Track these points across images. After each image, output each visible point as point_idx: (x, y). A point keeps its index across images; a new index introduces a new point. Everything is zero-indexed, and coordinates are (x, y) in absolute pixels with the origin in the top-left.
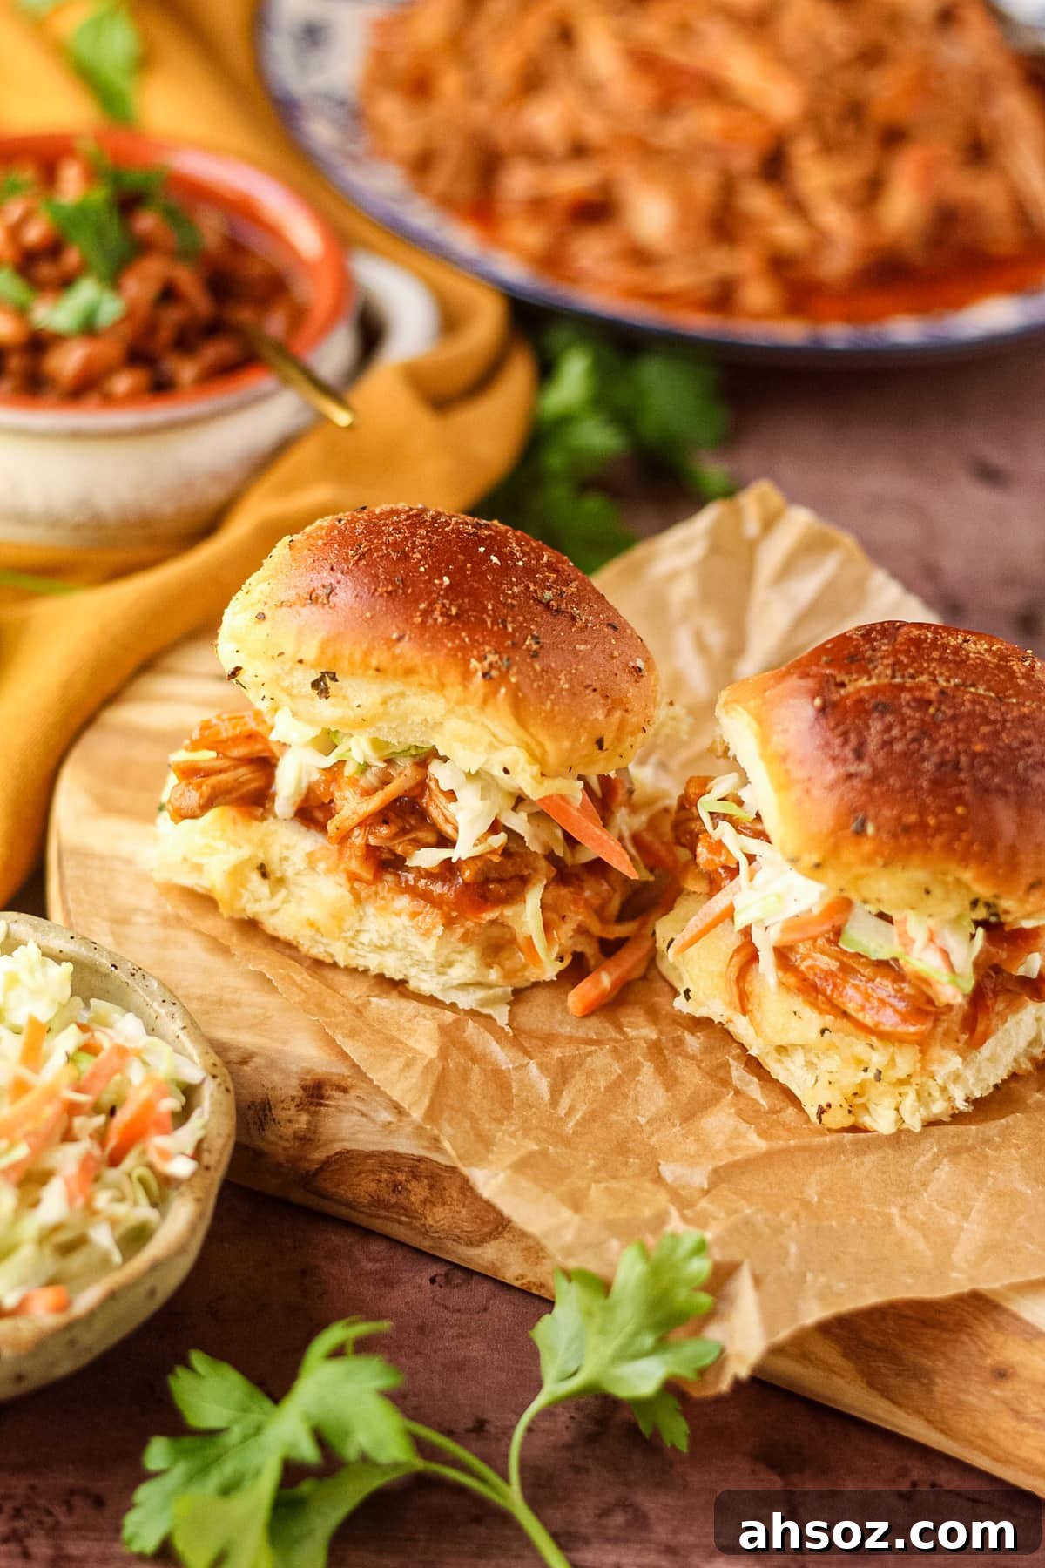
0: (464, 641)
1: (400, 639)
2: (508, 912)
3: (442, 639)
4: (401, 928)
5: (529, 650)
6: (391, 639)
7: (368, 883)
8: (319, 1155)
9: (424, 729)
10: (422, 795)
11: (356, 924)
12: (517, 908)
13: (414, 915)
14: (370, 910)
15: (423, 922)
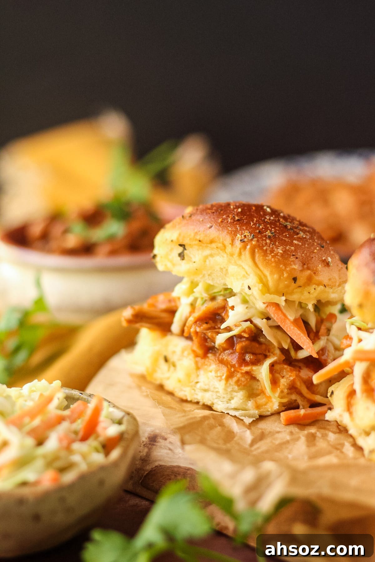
0: (237, 228)
1: (211, 227)
2: (254, 368)
3: (228, 227)
4: (212, 379)
6: (207, 228)
7: (201, 358)
8: (149, 468)
9: (222, 275)
10: (223, 312)
11: (196, 379)
12: (259, 367)
13: (217, 371)
14: (202, 372)
15: (219, 374)
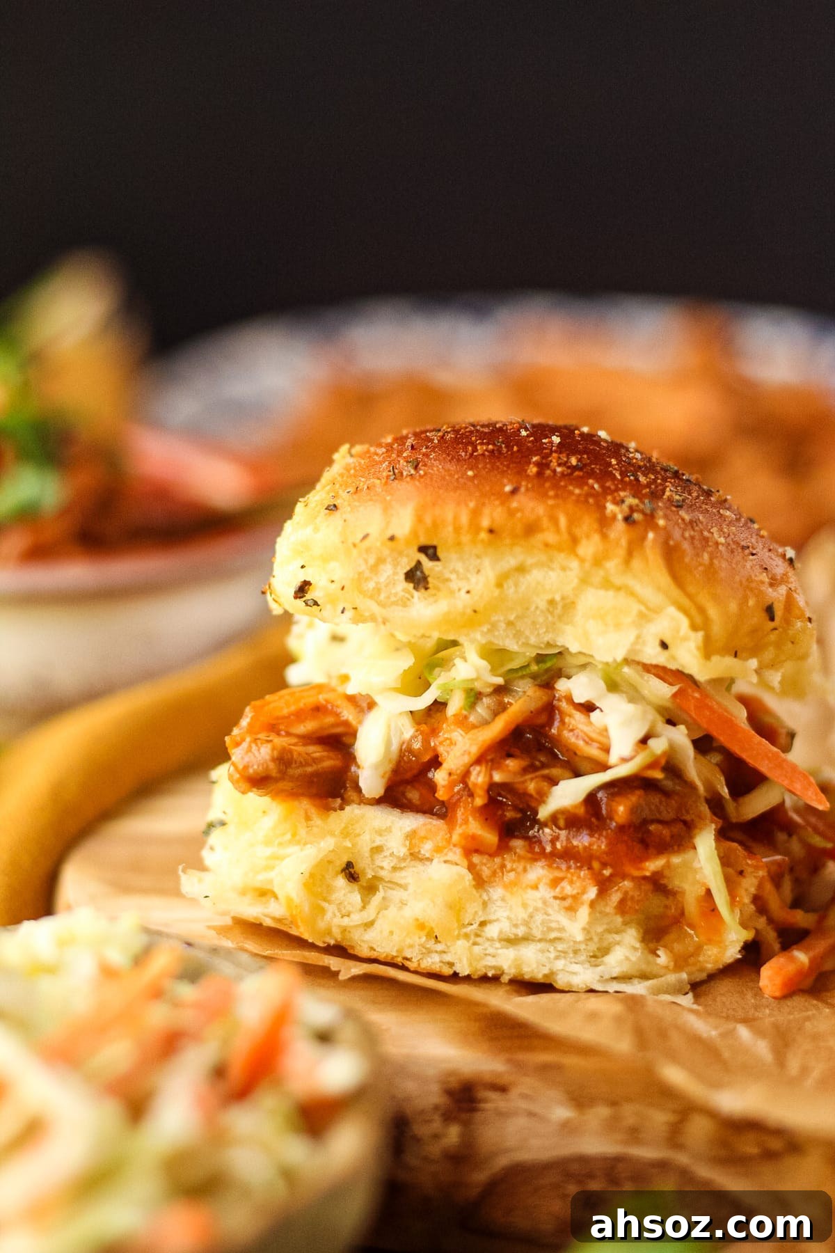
0: (593, 487)
1: (514, 492)
2: (676, 860)
3: (565, 487)
4: (540, 905)
5: (670, 500)
6: (505, 494)
7: (492, 855)
8: (480, 1177)
9: (550, 618)
10: (550, 722)
11: (480, 913)
12: (689, 855)
13: (555, 883)
15: (568, 889)
